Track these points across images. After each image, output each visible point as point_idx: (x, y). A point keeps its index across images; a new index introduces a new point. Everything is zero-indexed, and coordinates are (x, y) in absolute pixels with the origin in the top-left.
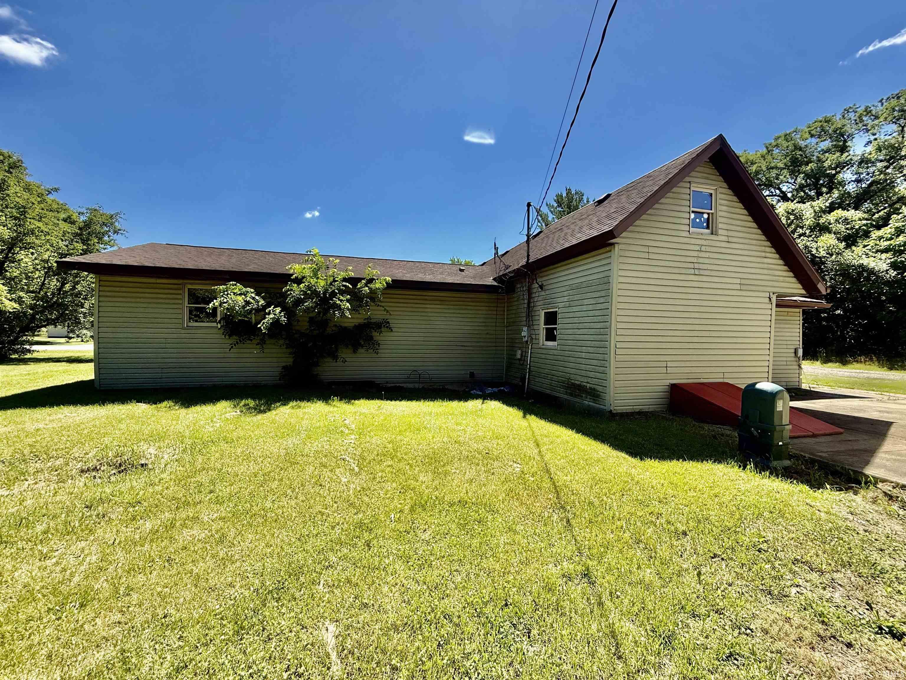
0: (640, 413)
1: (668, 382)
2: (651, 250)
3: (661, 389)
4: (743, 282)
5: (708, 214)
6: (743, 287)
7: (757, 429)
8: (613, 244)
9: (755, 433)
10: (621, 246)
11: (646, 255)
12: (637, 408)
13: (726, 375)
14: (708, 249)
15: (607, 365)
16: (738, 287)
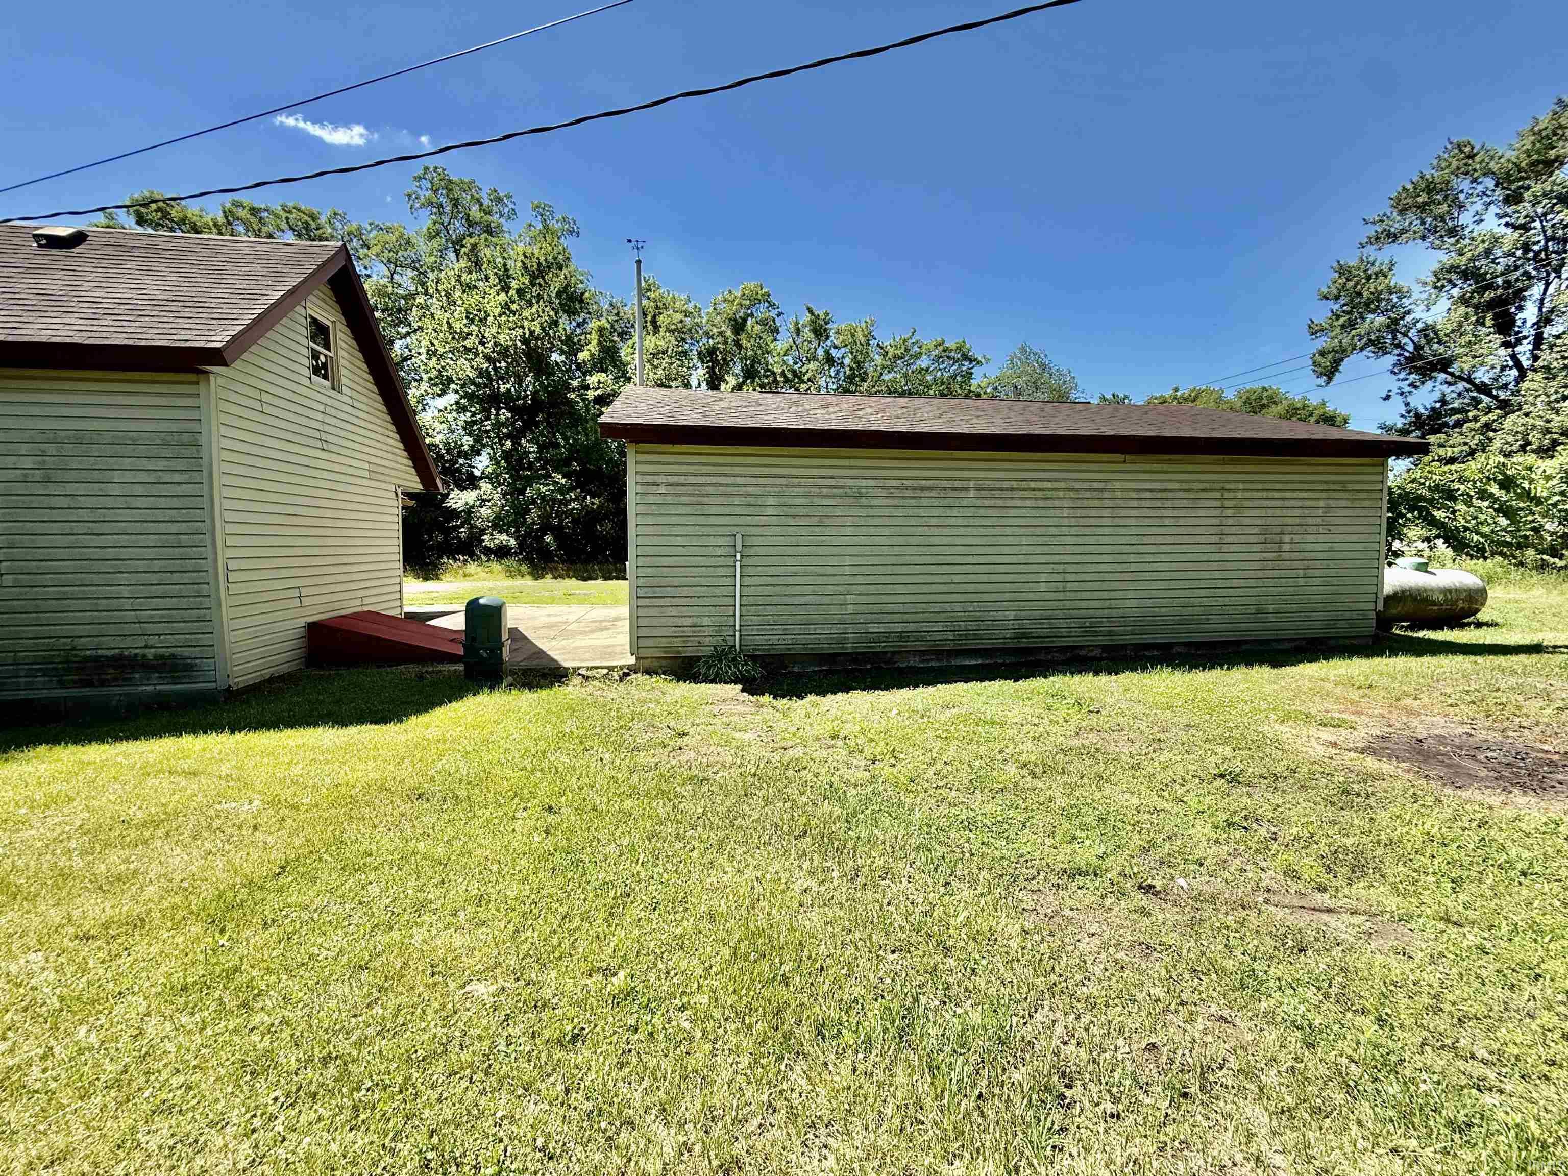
0: (271, 680)
1: (302, 622)
2: (266, 398)
3: (291, 634)
4: (373, 468)
5: (326, 356)
6: (373, 476)
7: (485, 650)
8: (207, 373)
9: (485, 655)
10: (220, 381)
11: (257, 406)
12: (267, 673)
13: (365, 602)
14: (334, 412)
15: (213, 605)
16: (366, 474)
